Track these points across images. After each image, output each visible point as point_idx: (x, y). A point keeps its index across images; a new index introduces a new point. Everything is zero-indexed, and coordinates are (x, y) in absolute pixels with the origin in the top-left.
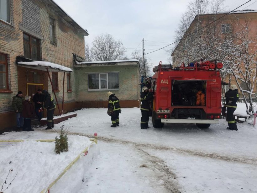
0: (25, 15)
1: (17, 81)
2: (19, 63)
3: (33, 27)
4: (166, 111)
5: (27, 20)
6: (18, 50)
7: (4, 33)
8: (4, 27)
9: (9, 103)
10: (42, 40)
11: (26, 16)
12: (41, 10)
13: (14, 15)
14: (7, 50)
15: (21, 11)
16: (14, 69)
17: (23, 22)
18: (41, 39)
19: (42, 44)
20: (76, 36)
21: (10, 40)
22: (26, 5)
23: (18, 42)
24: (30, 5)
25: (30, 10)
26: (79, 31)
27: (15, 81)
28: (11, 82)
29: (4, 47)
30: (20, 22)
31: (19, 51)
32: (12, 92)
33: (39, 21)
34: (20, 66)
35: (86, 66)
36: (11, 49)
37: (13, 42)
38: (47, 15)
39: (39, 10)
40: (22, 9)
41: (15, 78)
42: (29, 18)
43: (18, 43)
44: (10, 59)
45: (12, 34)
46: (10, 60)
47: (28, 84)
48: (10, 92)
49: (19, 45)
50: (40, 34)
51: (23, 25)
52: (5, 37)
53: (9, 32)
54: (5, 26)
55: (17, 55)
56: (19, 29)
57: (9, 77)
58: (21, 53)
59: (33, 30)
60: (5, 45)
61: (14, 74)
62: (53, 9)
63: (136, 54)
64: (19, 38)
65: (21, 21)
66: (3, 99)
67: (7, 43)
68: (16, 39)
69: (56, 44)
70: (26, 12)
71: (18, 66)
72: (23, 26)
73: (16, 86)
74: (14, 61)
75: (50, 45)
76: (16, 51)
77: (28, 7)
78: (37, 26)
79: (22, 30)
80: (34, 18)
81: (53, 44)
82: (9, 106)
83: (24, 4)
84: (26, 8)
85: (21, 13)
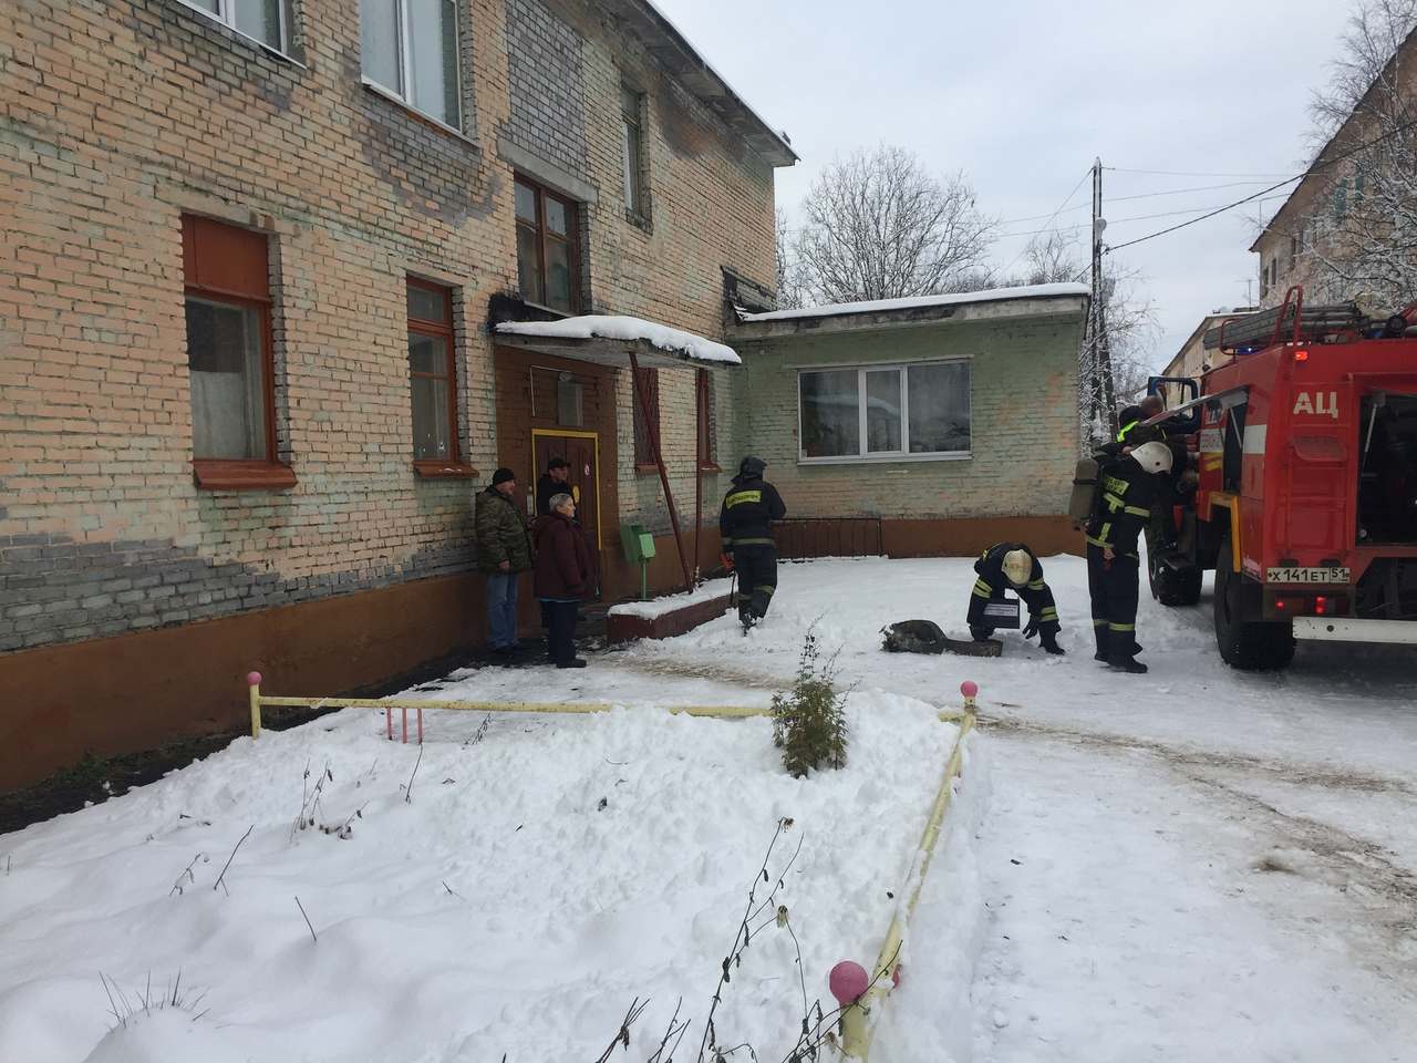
0: (522, 85)
1: (491, 419)
2: (502, 327)
3: (552, 142)
4: (1323, 576)
5: (532, 110)
6: (498, 262)
7: (441, 183)
8: (440, 149)
9: (463, 529)
10: (591, 206)
11: (526, 88)
12: (587, 50)
13: (476, 86)
14: (452, 264)
15: (504, 66)
16: (482, 360)
17: (515, 119)
18: (586, 203)
19: (593, 226)
20: (736, 174)
21: (463, 214)
22: (524, 29)
23: (495, 222)
24: (538, 31)
25: (541, 56)
26: (749, 143)
27: (486, 418)
28: (472, 425)
29: (441, 252)
30: (501, 121)
31: (500, 271)
32: (476, 474)
33: (580, 107)
34: (507, 343)
35: (788, 331)
36: (469, 261)
37: (477, 222)
38: (613, 74)
39: (577, 52)
40: (510, 55)
41: (484, 402)
42: (536, 95)
43: (497, 230)
44: (465, 308)
45: (470, 187)
46: (466, 316)
47: (535, 432)
48: (468, 476)
49: (499, 239)
50: (583, 177)
51: (512, 133)
52: (442, 200)
53: (459, 173)
54: (440, 145)
55: (494, 291)
56: (499, 156)
57: (461, 401)
58: (507, 278)
59: (553, 160)
60: (445, 244)
61: (483, 386)
62: (638, 39)
63: (1055, 252)
64: (499, 201)
65: (505, 115)
66: (440, 510)
67: (452, 229)
68: (488, 207)
69: (650, 220)
70: (525, 68)
71: (494, 344)
72: (511, 141)
73: (488, 442)
74: (482, 320)
75: (623, 230)
76: (488, 267)
77: (535, 38)
78: (571, 135)
79: (511, 163)
80: (557, 95)
81: (638, 225)
82: (465, 541)
83: (514, 26)
84: (522, 46)
85: (504, 72)
